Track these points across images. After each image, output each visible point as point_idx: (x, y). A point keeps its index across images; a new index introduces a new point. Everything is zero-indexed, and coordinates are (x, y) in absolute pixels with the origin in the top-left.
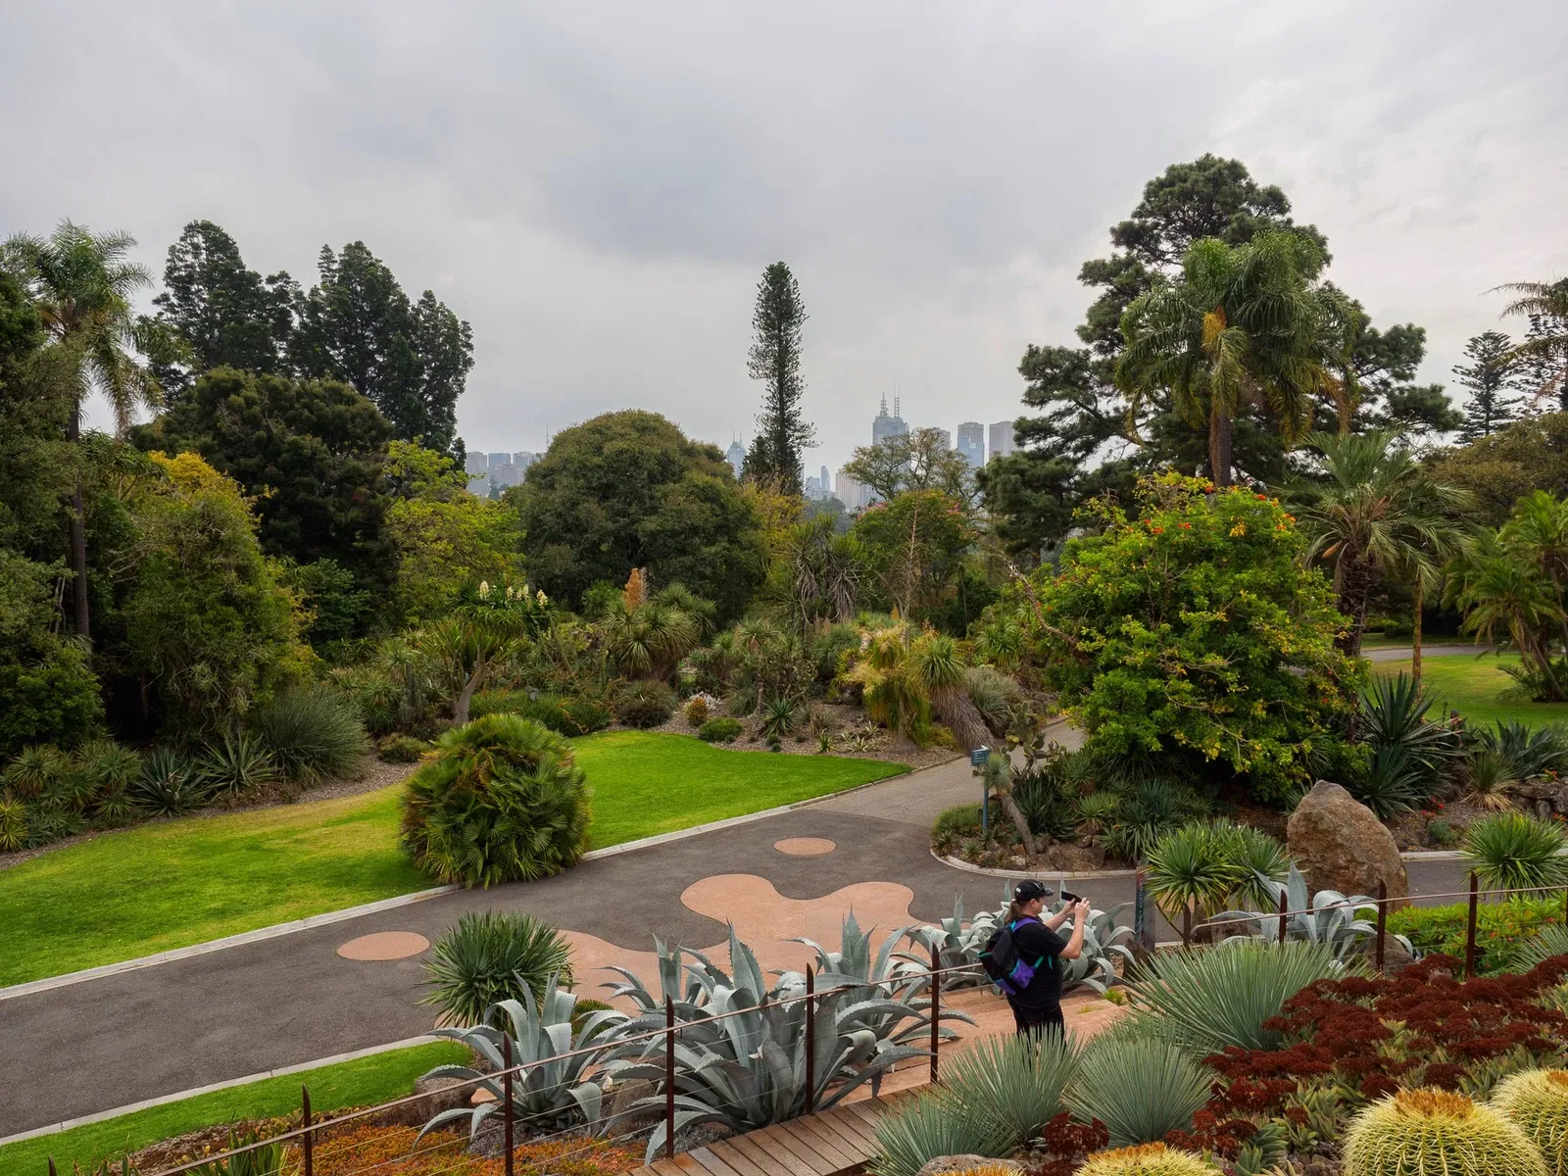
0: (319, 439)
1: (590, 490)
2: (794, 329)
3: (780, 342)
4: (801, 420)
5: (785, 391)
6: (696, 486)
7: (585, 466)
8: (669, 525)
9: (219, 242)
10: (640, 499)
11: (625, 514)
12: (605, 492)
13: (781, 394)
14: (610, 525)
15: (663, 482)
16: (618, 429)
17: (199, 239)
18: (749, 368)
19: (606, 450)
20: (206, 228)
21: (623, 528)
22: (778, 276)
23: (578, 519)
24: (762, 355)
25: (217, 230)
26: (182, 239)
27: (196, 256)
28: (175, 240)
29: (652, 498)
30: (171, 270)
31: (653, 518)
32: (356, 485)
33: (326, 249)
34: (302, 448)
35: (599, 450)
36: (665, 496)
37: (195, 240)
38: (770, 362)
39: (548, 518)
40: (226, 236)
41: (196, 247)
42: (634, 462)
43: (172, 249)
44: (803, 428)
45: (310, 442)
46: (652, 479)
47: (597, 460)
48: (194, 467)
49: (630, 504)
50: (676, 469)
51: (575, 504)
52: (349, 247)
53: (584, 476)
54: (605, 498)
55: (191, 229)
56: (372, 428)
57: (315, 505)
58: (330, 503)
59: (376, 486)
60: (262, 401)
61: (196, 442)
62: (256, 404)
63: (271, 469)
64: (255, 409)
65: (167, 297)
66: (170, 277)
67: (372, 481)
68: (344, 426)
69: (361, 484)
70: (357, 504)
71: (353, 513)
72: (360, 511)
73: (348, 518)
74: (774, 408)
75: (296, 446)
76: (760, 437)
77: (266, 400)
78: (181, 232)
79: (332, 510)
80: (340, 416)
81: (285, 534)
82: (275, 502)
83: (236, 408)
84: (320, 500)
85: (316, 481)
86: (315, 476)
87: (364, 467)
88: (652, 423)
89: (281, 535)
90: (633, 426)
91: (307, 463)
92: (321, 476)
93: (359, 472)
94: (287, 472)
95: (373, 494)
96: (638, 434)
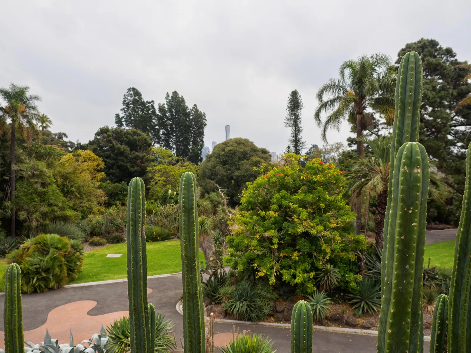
0: (127, 146)
1: (220, 162)
2: (299, 111)
3: (295, 116)
4: (302, 140)
5: (297, 131)
6: (253, 161)
7: (219, 155)
8: (243, 174)
9: (137, 93)
10: (235, 165)
11: (229, 170)
12: (224, 163)
13: (295, 132)
14: (225, 174)
15: (243, 160)
16: (231, 143)
17: (132, 92)
18: (284, 124)
19: (226, 150)
20: (133, 89)
21: (229, 174)
22: (294, 94)
23: (216, 171)
24: (289, 120)
25: (136, 89)
26: (127, 93)
27: (131, 97)
28: (125, 93)
29: (239, 165)
30: (125, 101)
31: (238, 171)
32: (137, 160)
33: (167, 93)
34: (121, 149)
35: (224, 150)
36: (243, 164)
37: (131, 93)
38: (292, 122)
39: (207, 171)
40: (138, 91)
41: (131, 94)
42: (234, 153)
43: (125, 95)
44: (303, 143)
45: (123, 147)
46: (240, 159)
47: (223, 153)
48: (89, 154)
49: (232, 167)
50: (248, 156)
51: (215, 167)
52: (173, 93)
53: (219, 158)
54: (225, 165)
55: (129, 90)
56: (145, 143)
57: (124, 166)
58: (128, 165)
59: (144, 160)
60: (113, 136)
61: (92, 147)
62: (110, 136)
63: (112, 155)
64: (110, 138)
65: (124, 109)
66: (124, 103)
67: (143, 159)
68: (136, 143)
69: (139, 160)
70: (138, 166)
71: (136, 168)
72: (139, 168)
73: (134, 170)
74: (293, 137)
75: (119, 149)
76: (289, 146)
77: (114, 135)
78: (127, 91)
79: (129, 167)
80: (135, 139)
81: (115, 174)
82: (113, 165)
83: (104, 138)
84: (125, 164)
85: (124, 159)
86: (124, 157)
87: (140, 154)
88: (243, 142)
89: (113, 174)
90: (236, 142)
91: (121, 153)
92: (126, 157)
93: (138, 156)
94: (117, 156)
95: (142, 162)
96: (237, 145)
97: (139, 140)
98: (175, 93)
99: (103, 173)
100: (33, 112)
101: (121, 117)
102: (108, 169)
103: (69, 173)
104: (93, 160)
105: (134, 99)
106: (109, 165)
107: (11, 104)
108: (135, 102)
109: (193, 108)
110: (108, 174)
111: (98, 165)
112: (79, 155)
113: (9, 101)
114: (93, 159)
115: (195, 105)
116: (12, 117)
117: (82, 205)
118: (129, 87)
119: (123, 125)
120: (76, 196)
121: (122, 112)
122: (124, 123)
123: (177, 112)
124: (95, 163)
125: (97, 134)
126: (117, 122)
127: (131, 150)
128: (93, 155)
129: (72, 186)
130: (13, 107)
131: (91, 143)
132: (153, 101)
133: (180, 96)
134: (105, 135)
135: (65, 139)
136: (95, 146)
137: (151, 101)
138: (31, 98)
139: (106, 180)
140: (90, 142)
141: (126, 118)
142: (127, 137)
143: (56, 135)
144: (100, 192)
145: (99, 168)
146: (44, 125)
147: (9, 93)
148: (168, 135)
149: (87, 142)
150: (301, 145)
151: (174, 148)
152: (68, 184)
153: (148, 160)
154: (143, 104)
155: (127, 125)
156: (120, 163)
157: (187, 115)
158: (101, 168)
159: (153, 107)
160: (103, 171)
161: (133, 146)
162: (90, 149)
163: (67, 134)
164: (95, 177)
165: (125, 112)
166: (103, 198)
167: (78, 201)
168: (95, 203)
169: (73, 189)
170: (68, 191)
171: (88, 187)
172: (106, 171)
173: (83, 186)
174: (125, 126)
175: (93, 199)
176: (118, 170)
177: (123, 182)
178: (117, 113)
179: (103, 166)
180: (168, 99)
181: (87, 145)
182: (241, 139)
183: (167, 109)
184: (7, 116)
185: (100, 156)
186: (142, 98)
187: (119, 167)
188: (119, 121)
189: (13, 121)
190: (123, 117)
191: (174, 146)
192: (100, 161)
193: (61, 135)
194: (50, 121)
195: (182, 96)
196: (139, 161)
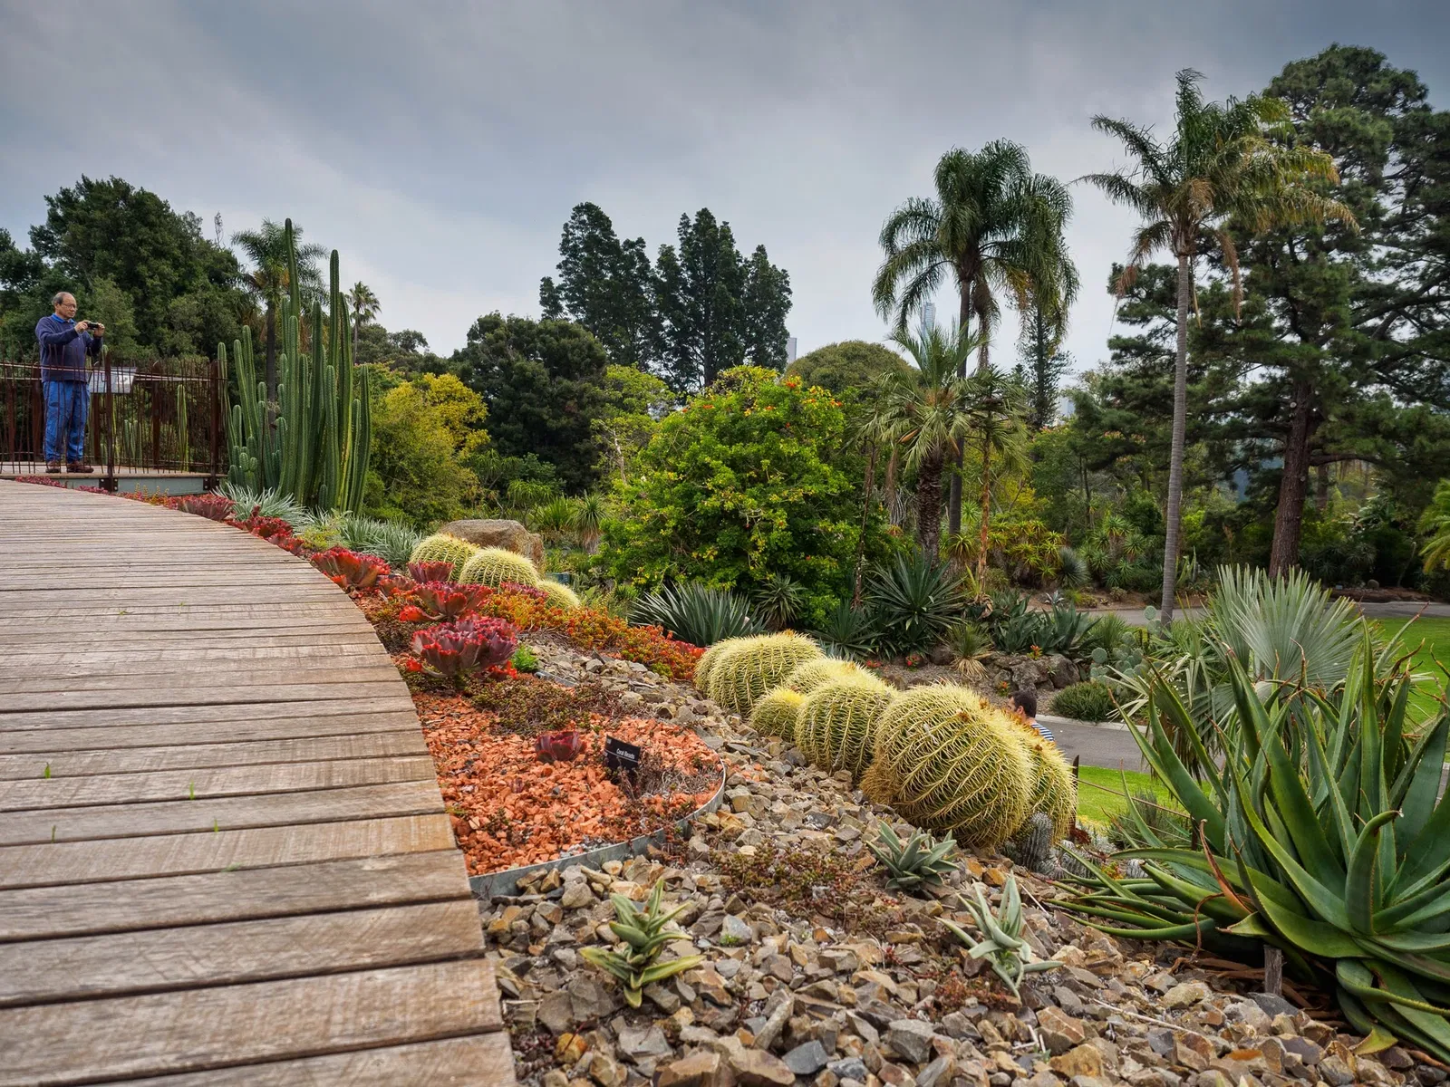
0: (542, 364)
4: (1060, 349)
9: (598, 219)
13: (1039, 324)
16: (830, 357)
17: (585, 217)
20: (589, 208)
25: (596, 209)
26: (573, 218)
27: (583, 230)
28: (568, 219)
30: (566, 241)
32: (567, 399)
33: (685, 217)
34: (526, 370)
37: (581, 218)
40: (601, 213)
41: (583, 222)
43: (566, 226)
44: (1061, 357)
45: (532, 366)
48: (449, 384)
52: (699, 214)
55: (579, 209)
56: (588, 356)
57: (533, 414)
58: (545, 412)
59: (585, 400)
60: (508, 337)
61: (460, 366)
62: (502, 338)
63: (506, 386)
64: (501, 343)
65: (565, 263)
66: (564, 248)
67: (581, 397)
68: (566, 355)
69: (572, 399)
70: (570, 414)
71: (564, 421)
72: (572, 420)
73: (559, 425)
74: (1033, 338)
75: (522, 370)
76: (1019, 366)
77: (513, 336)
78: (571, 212)
79: (546, 417)
80: (564, 348)
81: (512, 434)
82: (507, 411)
83: (488, 343)
84: (537, 410)
85: (533, 396)
86: (534, 392)
87: (575, 386)
88: (863, 352)
89: (508, 436)
90: (845, 355)
91: (527, 382)
92: (540, 392)
93: (569, 391)
94: (516, 389)
95: (582, 407)
96: (845, 361)
97: (573, 349)
98: (705, 215)
99: (483, 432)
100: (311, 284)
101: (555, 286)
102: (495, 420)
103: (395, 428)
104: (461, 400)
105: (591, 236)
106: (498, 411)
107: (266, 267)
108: (591, 242)
109: (755, 255)
110: (495, 435)
111: (471, 412)
112: (426, 387)
113: (262, 263)
114: (458, 395)
115: (761, 249)
116: (269, 296)
117: (425, 501)
118: (577, 203)
119: (559, 309)
120: (411, 482)
121: (560, 272)
122: (563, 304)
123: (710, 269)
124: (464, 407)
125: (472, 335)
126: (544, 302)
127: (553, 375)
128: (459, 385)
129: (401, 457)
130: (269, 274)
131: (458, 356)
132: (641, 241)
133: (719, 224)
134: (489, 335)
135: (420, 350)
136: (466, 364)
137: (635, 240)
138: (307, 253)
139: (489, 447)
140: (456, 353)
141: (570, 290)
142: (543, 341)
143: (396, 337)
144: (467, 474)
145: (474, 420)
146: (362, 312)
147: (261, 242)
148: (682, 335)
149: (449, 355)
150: (1057, 362)
151: (701, 374)
152: (392, 452)
153: (594, 401)
154: (613, 248)
155: (574, 310)
156: (525, 406)
157: (736, 277)
158: (479, 419)
159: (642, 257)
160: (483, 427)
161: (560, 363)
162: (454, 372)
163: (424, 336)
164: (464, 441)
165: (569, 272)
166: (474, 489)
167: (415, 493)
168: (455, 498)
169: (404, 463)
170: (393, 468)
171: (439, 462)
172: (492, 426)
173: (427, 459)
174: (566, 310)
175: (450, 489)
176: (520, 426)
177: (530, 455)
178: (547, 276)
179: (483, 413)
180: (685, 233)
181: (450, 360)
182: (861, 344)
183: (679, 263)
184: (257, 293)
185: (476, 390)
186: (612, 233)
187: (524, 418)
188: (549, 296)
189: (271, 306)
190: (561, 288)
191: (701, 368)
192: (476, 400)
193: (411, 339)
194: (376, 301)
195: (726, 223)
196: (570, 403)
